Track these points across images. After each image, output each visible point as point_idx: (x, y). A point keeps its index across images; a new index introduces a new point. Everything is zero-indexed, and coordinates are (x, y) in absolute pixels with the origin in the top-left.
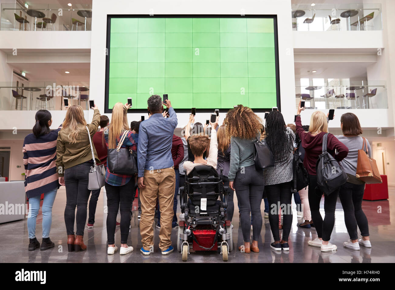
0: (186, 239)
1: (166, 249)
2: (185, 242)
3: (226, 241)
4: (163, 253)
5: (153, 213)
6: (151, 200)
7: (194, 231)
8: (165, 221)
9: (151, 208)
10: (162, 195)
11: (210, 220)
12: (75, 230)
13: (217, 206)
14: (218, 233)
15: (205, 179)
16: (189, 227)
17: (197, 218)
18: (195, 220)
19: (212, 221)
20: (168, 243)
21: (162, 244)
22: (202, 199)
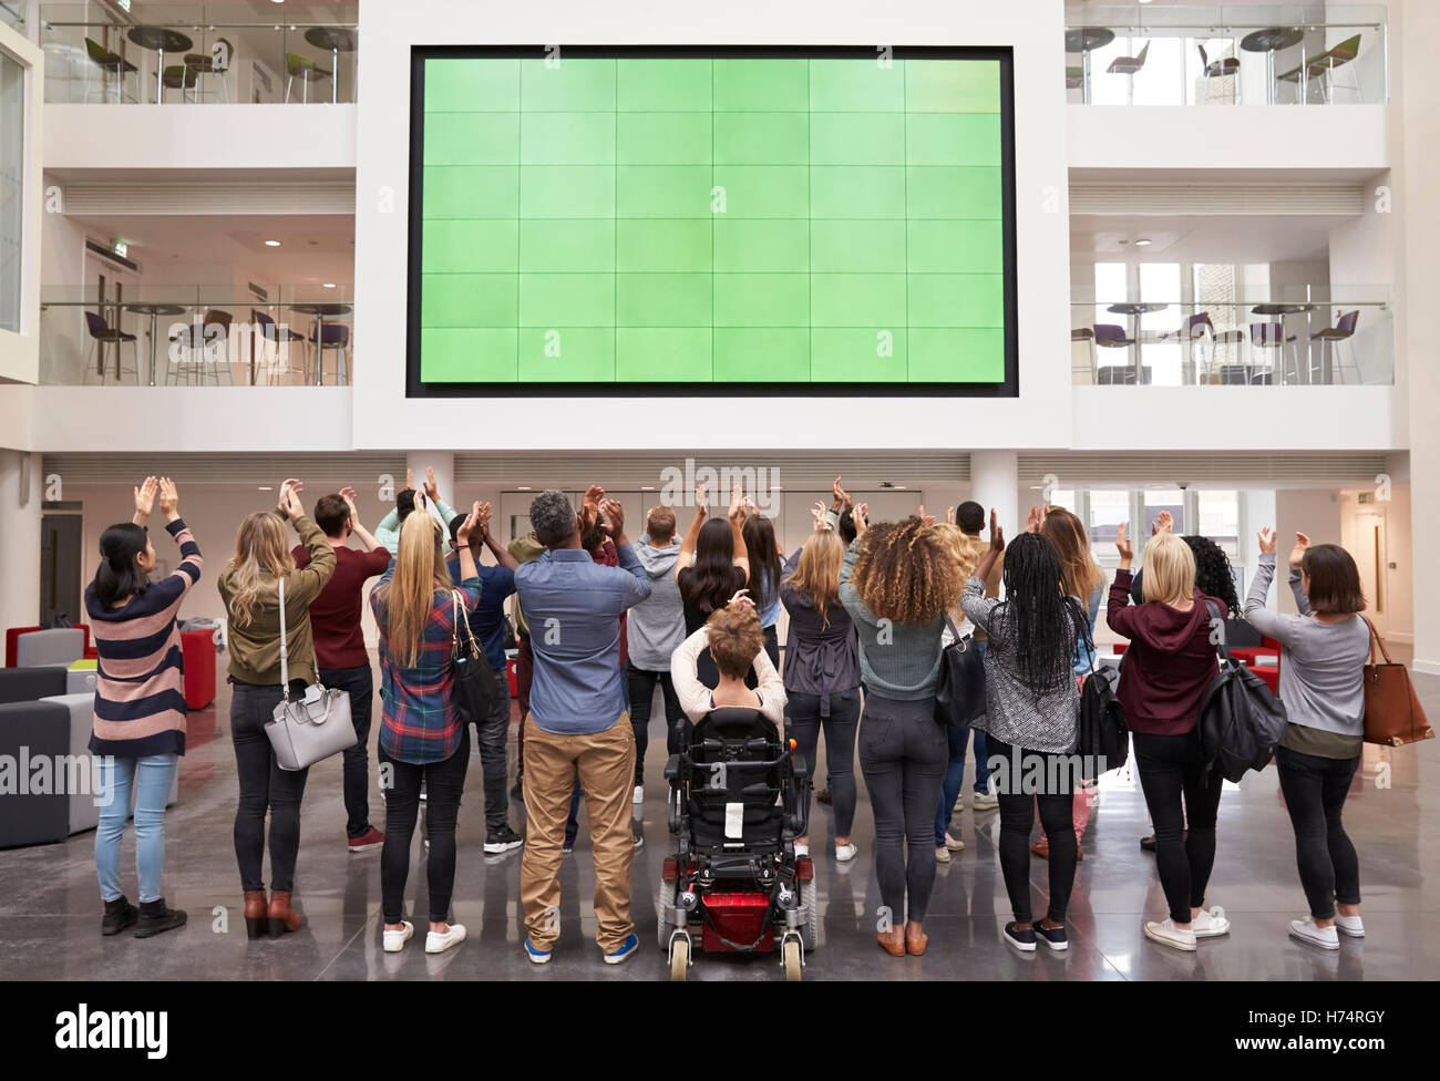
0: (681, 921)
1: (616, 948)
2: (680, 931)
3: (798, 928)
4: (609, 959)
5: (559, 841)
6: (551, 802)
7: (707, 897)
8: (605, 868)
9: (550, 828)
10: (590, 791)
11: (752, 864)
12: (267, 877)
13: (775, 823)
14: (774, 904)
15: (739, 748)
16: (692, 885)
17: (714, 860)
18: (708, 867)
19: (757, 868)
20: (621, 931)
21: (605, 934)
22: (730, 806)
